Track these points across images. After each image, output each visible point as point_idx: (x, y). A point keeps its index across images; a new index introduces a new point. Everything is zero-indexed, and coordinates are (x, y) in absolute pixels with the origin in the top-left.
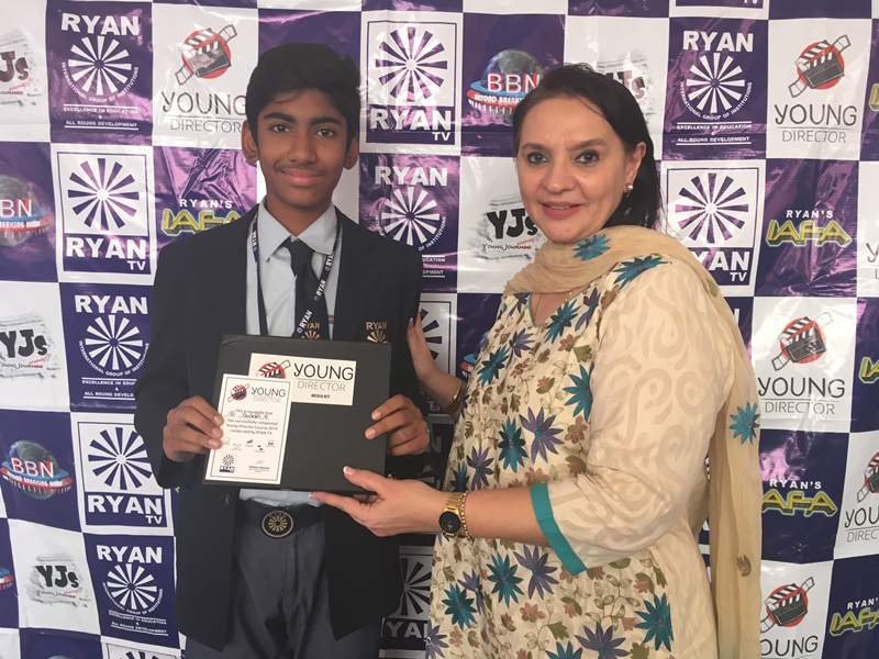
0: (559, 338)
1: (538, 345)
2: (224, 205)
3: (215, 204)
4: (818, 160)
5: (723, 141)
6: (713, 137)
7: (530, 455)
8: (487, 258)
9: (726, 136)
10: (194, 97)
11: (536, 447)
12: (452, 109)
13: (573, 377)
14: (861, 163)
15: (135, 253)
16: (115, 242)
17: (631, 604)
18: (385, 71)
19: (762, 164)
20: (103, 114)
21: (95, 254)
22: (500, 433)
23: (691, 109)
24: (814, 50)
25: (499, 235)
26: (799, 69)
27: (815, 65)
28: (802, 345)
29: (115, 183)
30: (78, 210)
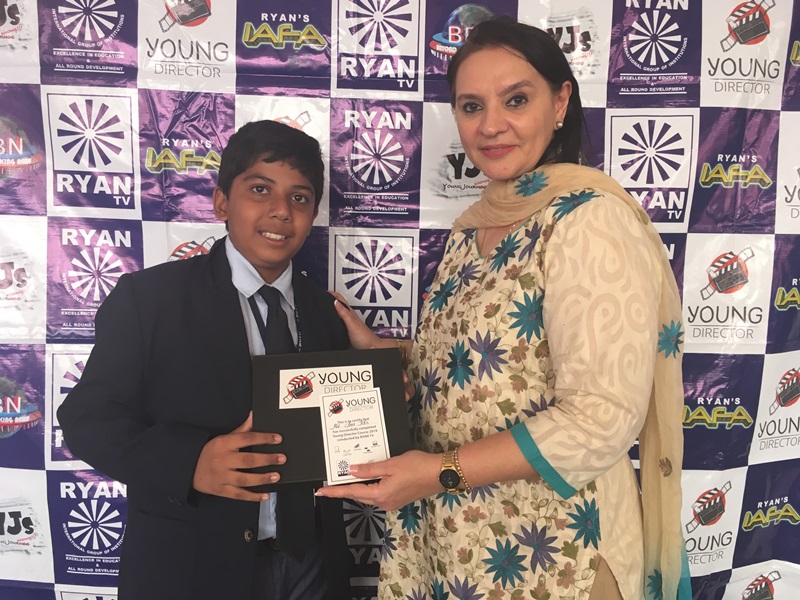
0: (504, 268)
1: (485, 275)
2: (203, 144)
3: (195, 144)
4: (745, 110)
5: (661, 91)
6: (653, 87)
7: (477, 373)
8: (447, 197)
9: (664, 86)
10: (176, 44)
11: (483, 367)
12: (416, 59)
13: (516, 303)
14: (782, 113)
15: (120, 190)
16: (102, 179)
17: (563, 506)
18: (354, 22)
19: (696, 112)
20: (90, 58)
21: (84, 190)
22: (450, 354)
23: (633, 61)
24: (743, 9)
25: (458, 176)
26: (729, 26)
27: (744, 22)
28: (728, 277)
29: (102, 122)
30: (67, 148)
